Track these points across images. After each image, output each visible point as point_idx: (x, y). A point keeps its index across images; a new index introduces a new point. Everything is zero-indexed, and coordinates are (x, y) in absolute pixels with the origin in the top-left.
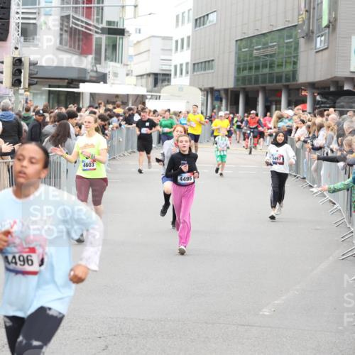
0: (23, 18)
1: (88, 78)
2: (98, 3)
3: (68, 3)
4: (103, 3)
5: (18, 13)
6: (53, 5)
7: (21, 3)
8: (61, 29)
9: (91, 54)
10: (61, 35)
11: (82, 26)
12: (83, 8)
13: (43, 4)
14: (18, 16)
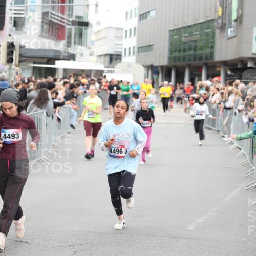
0: (15, 14)
1: (62, 57)
2: (70, 3)
3: (48, 3)
4: (72, 2)
5: (11, 10)
6: (37, 4)
7: (13, 3)
8: (43, 22)
9: (64, 39)
10: (42, 26)
11: (58, 20)
12: (58, 6)
13: (29, 3)
14: (11, 12)
